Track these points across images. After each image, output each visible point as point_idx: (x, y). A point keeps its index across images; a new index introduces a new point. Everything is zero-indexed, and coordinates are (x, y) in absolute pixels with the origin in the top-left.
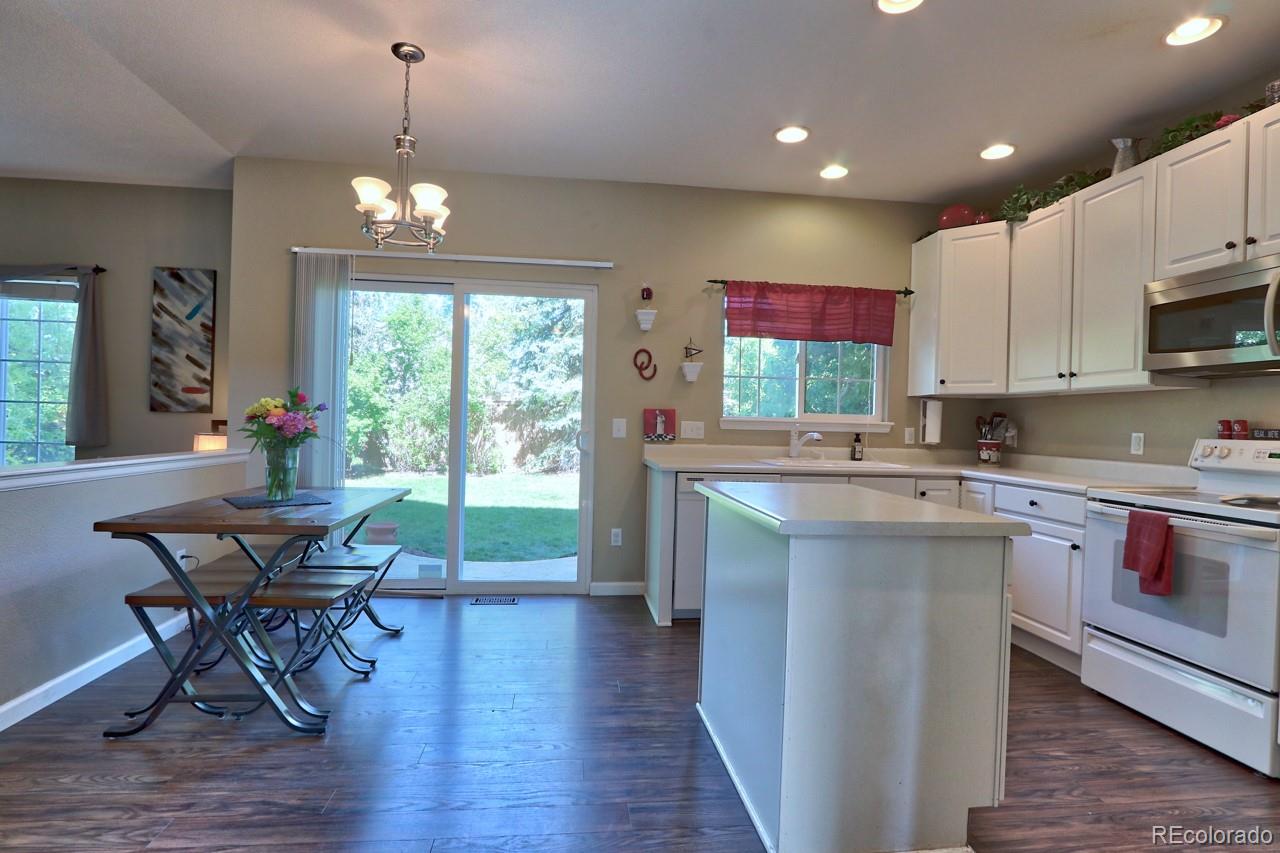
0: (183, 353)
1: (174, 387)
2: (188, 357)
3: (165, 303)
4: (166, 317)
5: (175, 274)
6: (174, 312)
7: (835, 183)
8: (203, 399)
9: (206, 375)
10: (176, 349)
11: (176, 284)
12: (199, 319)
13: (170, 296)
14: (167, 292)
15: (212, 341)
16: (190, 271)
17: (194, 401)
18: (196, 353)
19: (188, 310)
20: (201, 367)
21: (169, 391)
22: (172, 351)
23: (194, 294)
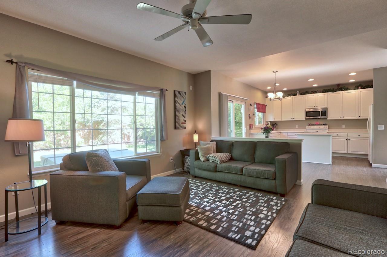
0: (181, 114)
1: (180, 122)
2: (182, 115)
3: (178, 100)
4: (178, 104)
5: (179, 93)
6: (180, 103)
7: (269, 89)
8: (184, 125)
9: (185, 119)
10: (180, 113)
11: (179, 95)
12: (184, 105)
13: (179, 98)
14: (178, 97)
15: (186, 110)
16: (182, 92)
17: (183, 126)
18: (184, 114)
19: (182, 102)
20: (184, 117)
21: (179, 124)
22: (179, 113)
23: (183, 98)
